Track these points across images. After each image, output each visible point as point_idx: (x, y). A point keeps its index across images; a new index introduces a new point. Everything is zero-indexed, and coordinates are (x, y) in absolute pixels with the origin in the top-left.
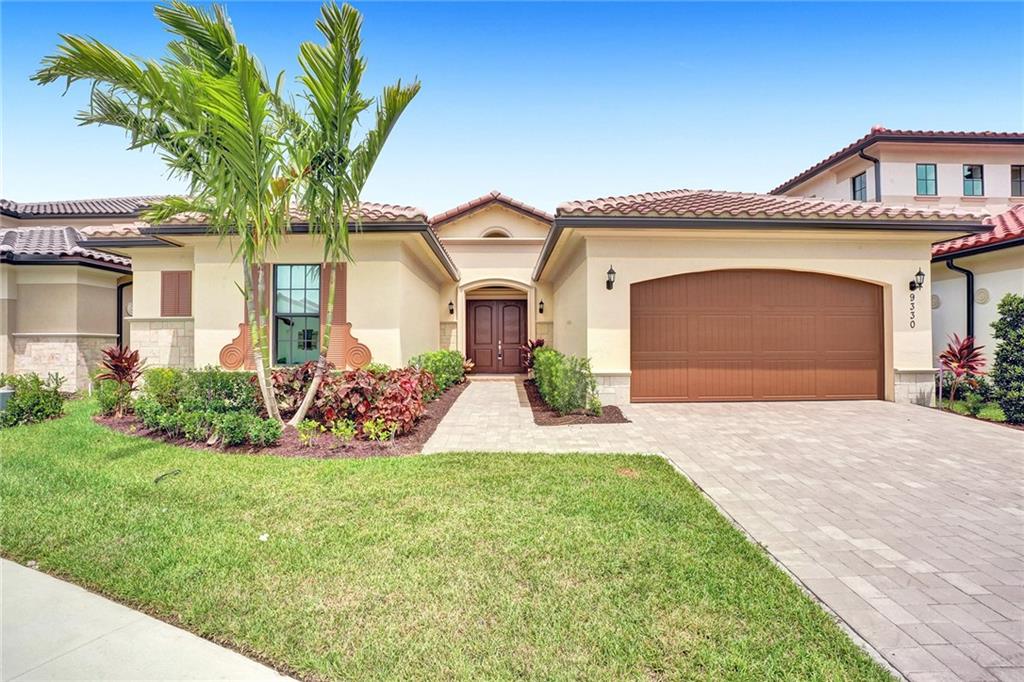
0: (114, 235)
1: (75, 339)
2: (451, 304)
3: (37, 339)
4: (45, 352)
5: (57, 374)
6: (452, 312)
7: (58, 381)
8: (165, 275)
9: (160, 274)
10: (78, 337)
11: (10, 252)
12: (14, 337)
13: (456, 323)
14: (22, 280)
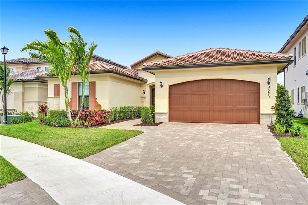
0: (43, 75)
1: (37, 103)
2: (144, 91)
3: (29, 102)
4: (30, 106)
5: (33, 112)
6: (144, 93)
7: (33, 114)
8: (55, 85)
9: (54, 85)
10: (38, 102)
11: (22, 79)
12: (24, 102)
13: (146, 97)
14: (25, 86)
